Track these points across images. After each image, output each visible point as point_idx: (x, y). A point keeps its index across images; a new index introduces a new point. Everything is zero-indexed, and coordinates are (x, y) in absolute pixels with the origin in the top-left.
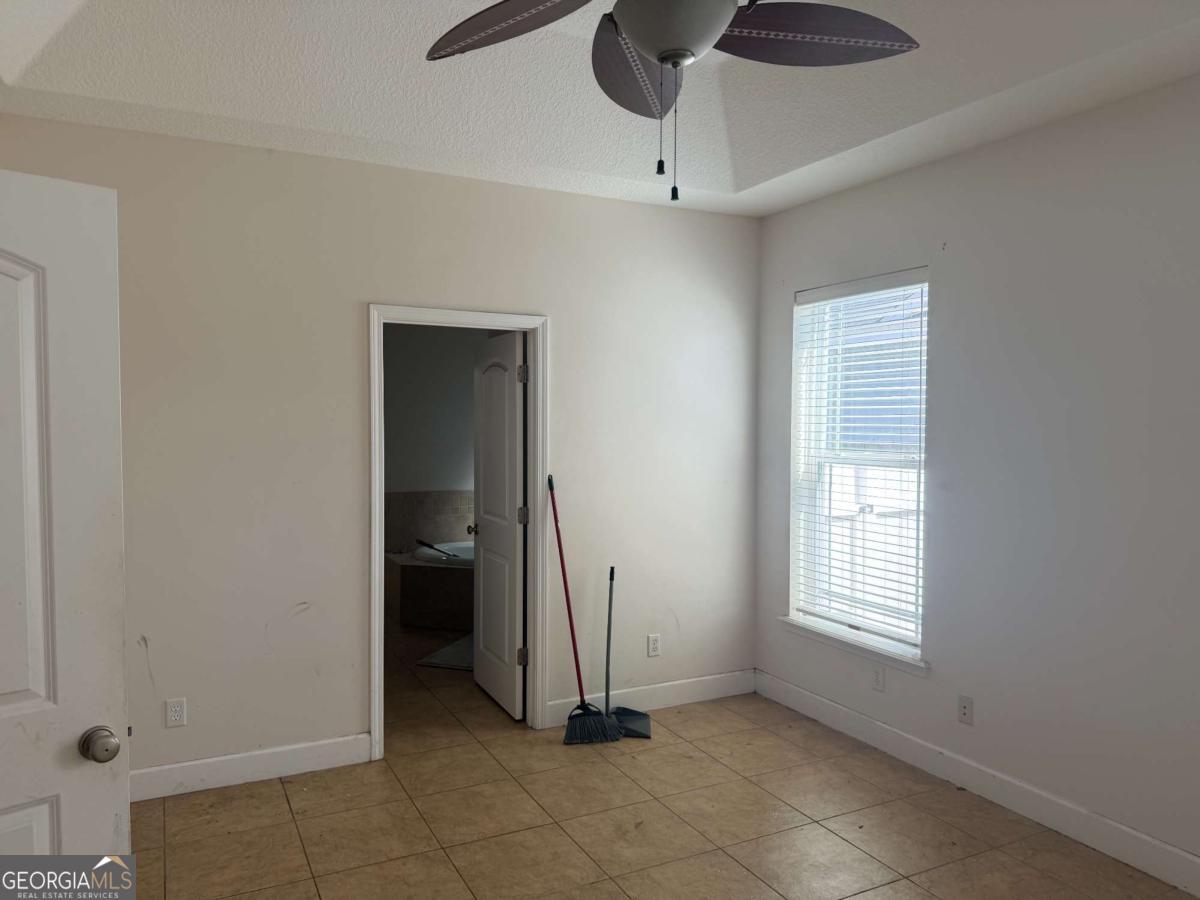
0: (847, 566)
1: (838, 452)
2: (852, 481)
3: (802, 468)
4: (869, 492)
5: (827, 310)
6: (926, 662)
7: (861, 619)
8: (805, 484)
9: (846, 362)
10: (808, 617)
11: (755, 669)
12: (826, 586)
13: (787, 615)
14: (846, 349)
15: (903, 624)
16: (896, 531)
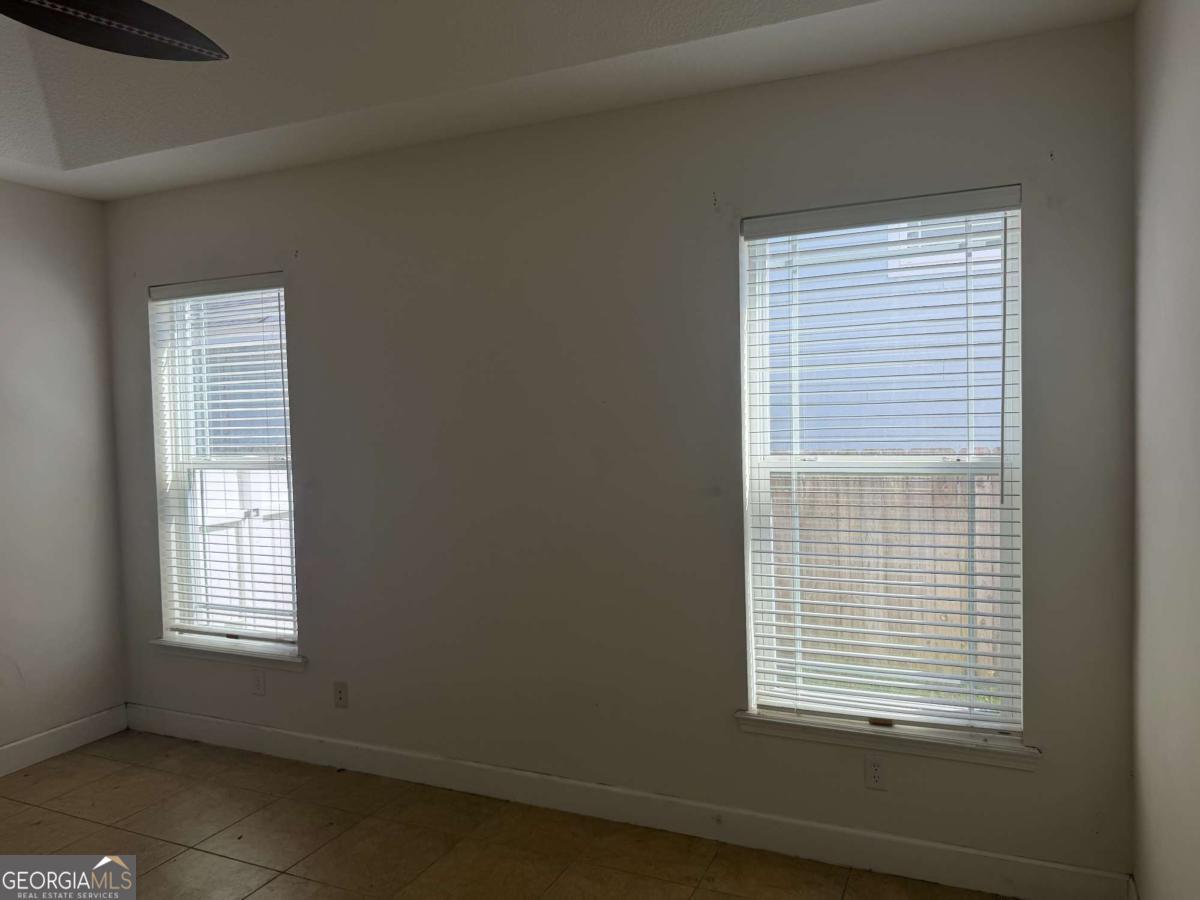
0: (235, 576)
1: (208, 457)
2: (235, 487)
3: (170, 478)
4: (254, 496)
5: (188, 308)
6: (303, 657)
7: (252, 628)
8: (174, 494)
9: (211, 363)
10: (186, 635)
11: (126, 704)
12: (204, 599)
13: (161, 637)
14: (210, 350)
15: (281, 624)
16: (268, 533)
